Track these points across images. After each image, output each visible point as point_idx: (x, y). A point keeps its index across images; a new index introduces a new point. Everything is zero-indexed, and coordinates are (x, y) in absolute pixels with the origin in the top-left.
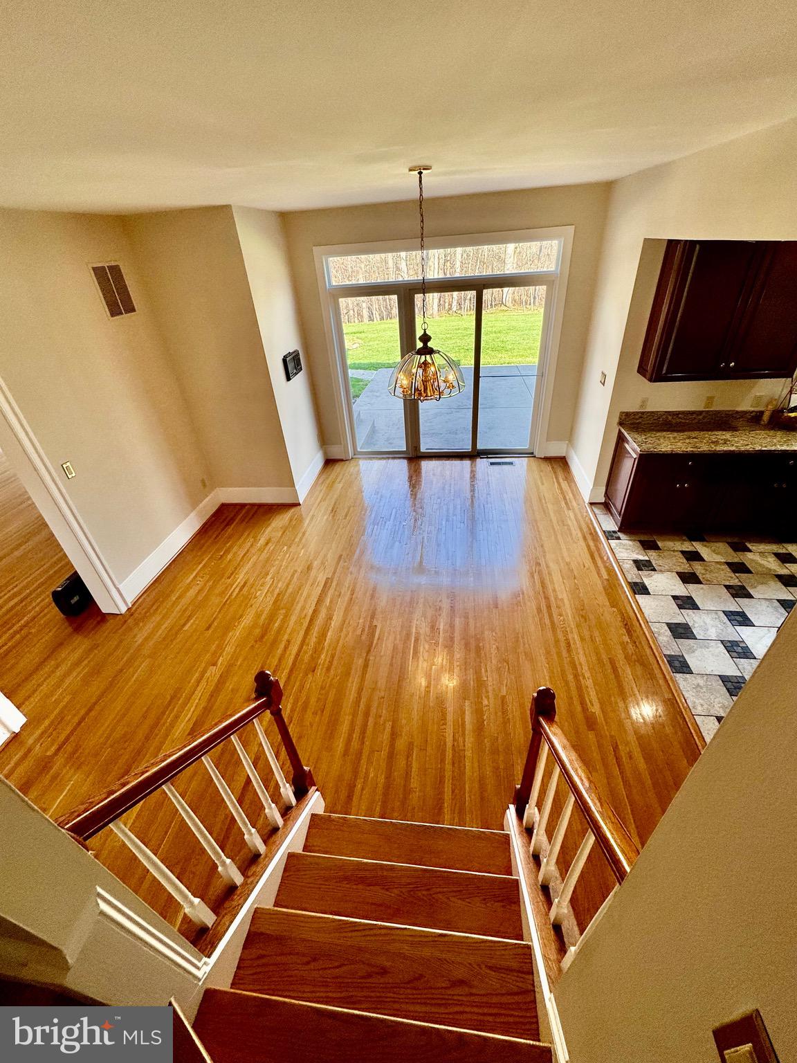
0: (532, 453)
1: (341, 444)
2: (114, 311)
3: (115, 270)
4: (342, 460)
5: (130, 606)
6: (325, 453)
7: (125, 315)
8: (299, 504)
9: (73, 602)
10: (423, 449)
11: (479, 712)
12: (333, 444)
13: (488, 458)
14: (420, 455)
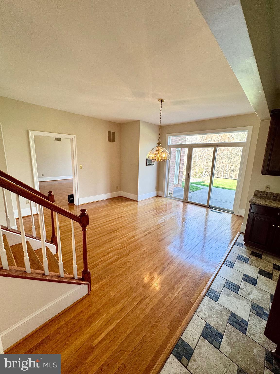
0: (233, 213)
1: (162, 191)
2: (109, 140)
3: (114, 133)
4: (162, 197)
5: (79, 205)
6: (157, 193)
7: (112, 142)
8: (137, 201)
9: (71, 199)
10: (189, 200)
11: (116, 260)
12: (161, 191)
13: (212, 209)
14: (187, 202)
